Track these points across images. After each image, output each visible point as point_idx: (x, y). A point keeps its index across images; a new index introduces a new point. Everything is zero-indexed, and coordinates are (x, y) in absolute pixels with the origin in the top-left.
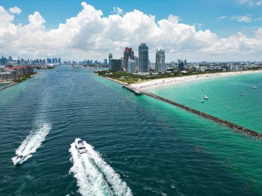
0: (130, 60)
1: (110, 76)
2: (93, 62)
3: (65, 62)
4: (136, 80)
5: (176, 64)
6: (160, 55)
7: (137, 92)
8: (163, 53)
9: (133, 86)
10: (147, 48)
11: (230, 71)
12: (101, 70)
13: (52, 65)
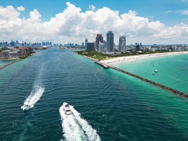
0: (100, 43)
1: (86, 55)
2: (74, 45)
3: (55, 45)
4: (105, 58)
5: (134, 46)
6: (122, 40)
7: (105, 66)
8: (125, 38)
9: (102, 62)
10: (113, 35)
11: (174, 51)
12: (80, 50)
13: (45, 47)
